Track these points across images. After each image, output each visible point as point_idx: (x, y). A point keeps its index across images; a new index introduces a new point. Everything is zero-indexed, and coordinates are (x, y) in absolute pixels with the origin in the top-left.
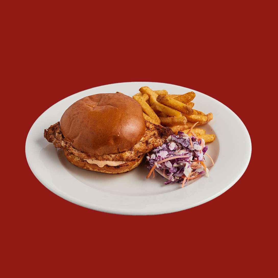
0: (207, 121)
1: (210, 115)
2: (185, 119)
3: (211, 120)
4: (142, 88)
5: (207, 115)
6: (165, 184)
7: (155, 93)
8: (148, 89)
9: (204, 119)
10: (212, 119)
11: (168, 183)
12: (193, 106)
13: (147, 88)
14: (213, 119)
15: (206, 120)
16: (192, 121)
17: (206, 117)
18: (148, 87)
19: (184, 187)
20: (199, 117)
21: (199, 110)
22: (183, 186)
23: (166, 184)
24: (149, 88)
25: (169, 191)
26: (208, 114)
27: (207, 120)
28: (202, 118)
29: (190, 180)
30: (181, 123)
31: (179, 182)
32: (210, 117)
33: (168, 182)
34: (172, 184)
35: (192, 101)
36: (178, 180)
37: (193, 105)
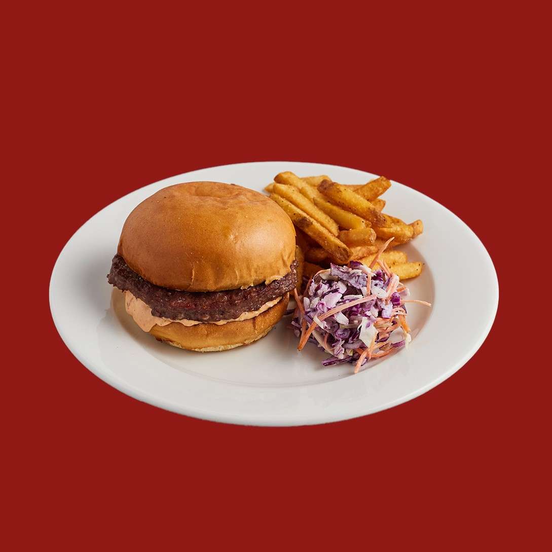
0: (413, 236)
1: (418, 224)
2: (371, 234)
3: (419, 234)
4: (280, 174)
5: (412, 225)
6: (324, 364)
7: (307, 182)
8: (292, 177)
9: (408, 233)
10: (421, 233)
11: (330, 364)
12: (384, 206)
13: (289, 174)
14: (423, 234)
15: (412, 233)
16: (383, 237)
17: (412, 228)
18: (291, 173)
19: (359, 371)
20: (397, 229)
21: (395, 215)
22: (358, 369)
23: (326, 365)
24: (294, 175)
25: (332, 379)
26: (415, 222)
27: (414, 234)
28: (404, 230)
29: (373, 359)
30: (364, 243)
31: (352, 363)
32: (419, 228)
33: (329, 361)
34: (338, 365)
35: (380, 198)
36: (351, 357)
37: (382, 205)
